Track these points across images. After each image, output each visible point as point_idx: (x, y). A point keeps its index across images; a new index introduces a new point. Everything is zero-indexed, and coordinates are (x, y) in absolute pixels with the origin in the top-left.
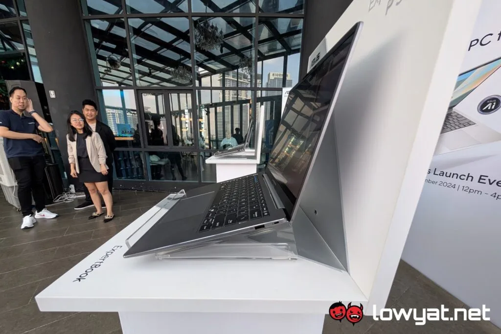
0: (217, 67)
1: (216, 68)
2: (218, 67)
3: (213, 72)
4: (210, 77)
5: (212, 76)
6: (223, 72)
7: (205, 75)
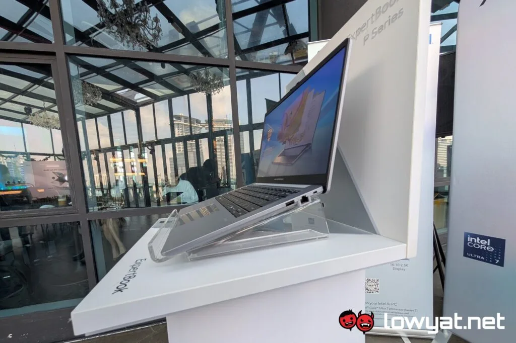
0: (160, 92)
1: (159, 94)
2: (162, 92)
3: (156, 98)
4: (151, 105)
5: (155, 104)
6: (169, 98)
7: (145, 104)
